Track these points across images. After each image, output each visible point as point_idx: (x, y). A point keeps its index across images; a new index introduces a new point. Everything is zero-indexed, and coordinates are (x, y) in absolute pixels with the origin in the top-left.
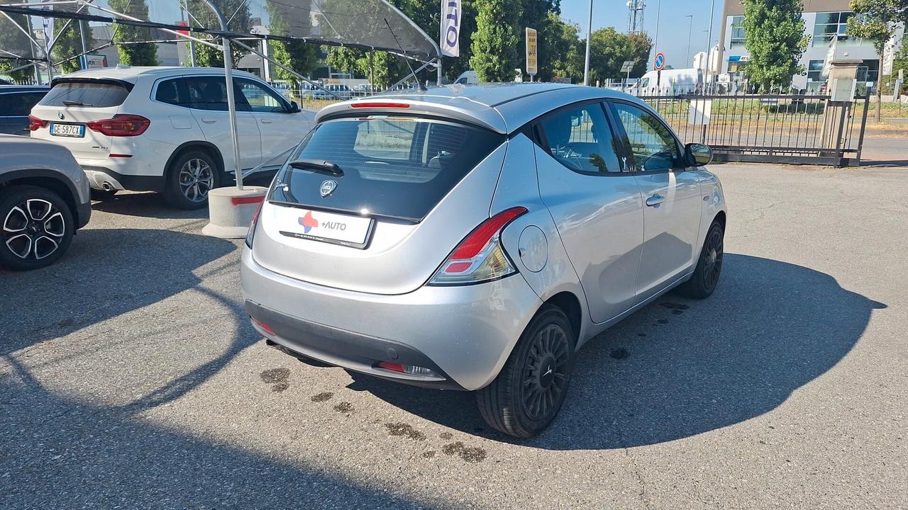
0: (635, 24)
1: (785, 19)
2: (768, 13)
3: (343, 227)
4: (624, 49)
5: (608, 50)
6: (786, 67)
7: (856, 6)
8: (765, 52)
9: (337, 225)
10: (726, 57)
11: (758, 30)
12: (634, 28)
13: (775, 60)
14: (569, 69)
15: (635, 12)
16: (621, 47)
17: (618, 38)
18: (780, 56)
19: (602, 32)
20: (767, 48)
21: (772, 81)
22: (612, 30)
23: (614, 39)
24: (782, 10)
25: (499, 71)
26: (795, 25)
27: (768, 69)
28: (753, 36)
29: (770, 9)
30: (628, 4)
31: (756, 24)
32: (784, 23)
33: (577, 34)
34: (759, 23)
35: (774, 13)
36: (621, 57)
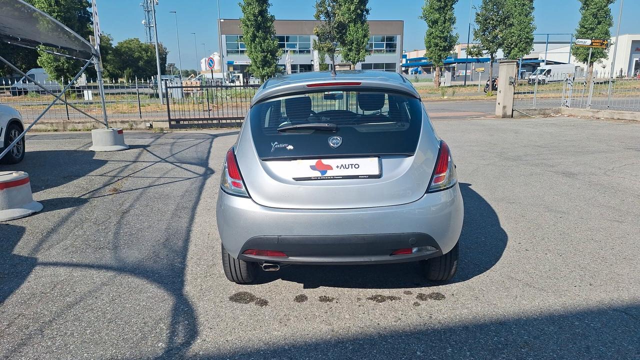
0: (150, 37)
1: (267, 39)
2: (257, 34)
3: (357, 166)
4: (149, 54)
5: (137, 54)
6: (272, 68)
7: (317, 33)
8: (260, 59)
9: (350, 166)
10: (225, 62)
11: (253, 45)
12: (151, 40)
13: (266, 64)
14: (108, 67)
15: (150, 29)
16: (147, 52)
17: (143, 46)
18: (268, 62)
19: (130, 41)
20: (260, 56)
21: (266, 77)
22: (137, 40)
23: (140, 46)
24: (264, 32)
25: (68, 69)
26: (273, 42)
27: (263, 69)
28: (251, 48)
29: (258, 32)
30: (143, 22)
31: (251, 41)
32: (267, 41)
33: (111, 42)
34: (253, 40)
35: (260, 34)
36: (147, 60)
